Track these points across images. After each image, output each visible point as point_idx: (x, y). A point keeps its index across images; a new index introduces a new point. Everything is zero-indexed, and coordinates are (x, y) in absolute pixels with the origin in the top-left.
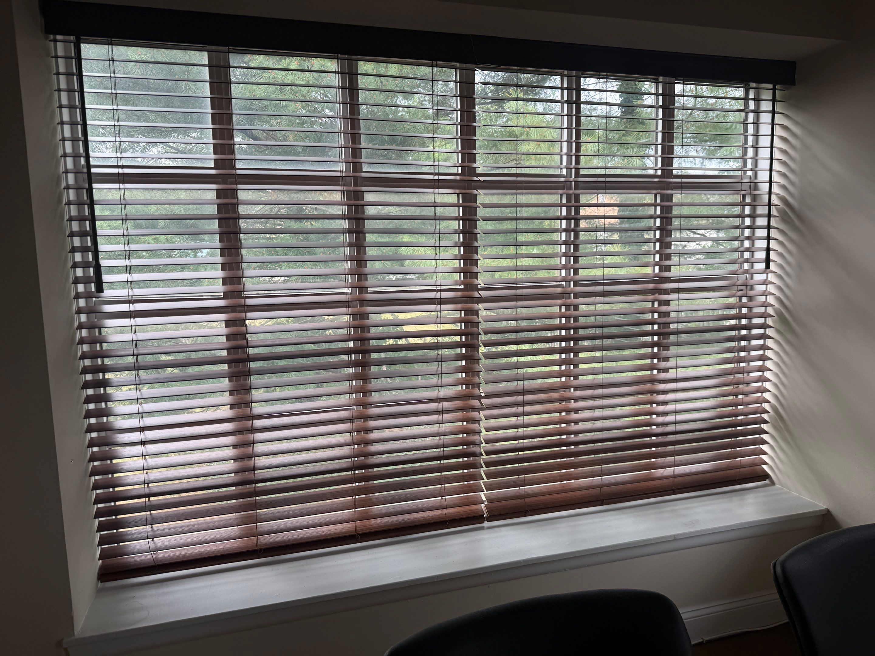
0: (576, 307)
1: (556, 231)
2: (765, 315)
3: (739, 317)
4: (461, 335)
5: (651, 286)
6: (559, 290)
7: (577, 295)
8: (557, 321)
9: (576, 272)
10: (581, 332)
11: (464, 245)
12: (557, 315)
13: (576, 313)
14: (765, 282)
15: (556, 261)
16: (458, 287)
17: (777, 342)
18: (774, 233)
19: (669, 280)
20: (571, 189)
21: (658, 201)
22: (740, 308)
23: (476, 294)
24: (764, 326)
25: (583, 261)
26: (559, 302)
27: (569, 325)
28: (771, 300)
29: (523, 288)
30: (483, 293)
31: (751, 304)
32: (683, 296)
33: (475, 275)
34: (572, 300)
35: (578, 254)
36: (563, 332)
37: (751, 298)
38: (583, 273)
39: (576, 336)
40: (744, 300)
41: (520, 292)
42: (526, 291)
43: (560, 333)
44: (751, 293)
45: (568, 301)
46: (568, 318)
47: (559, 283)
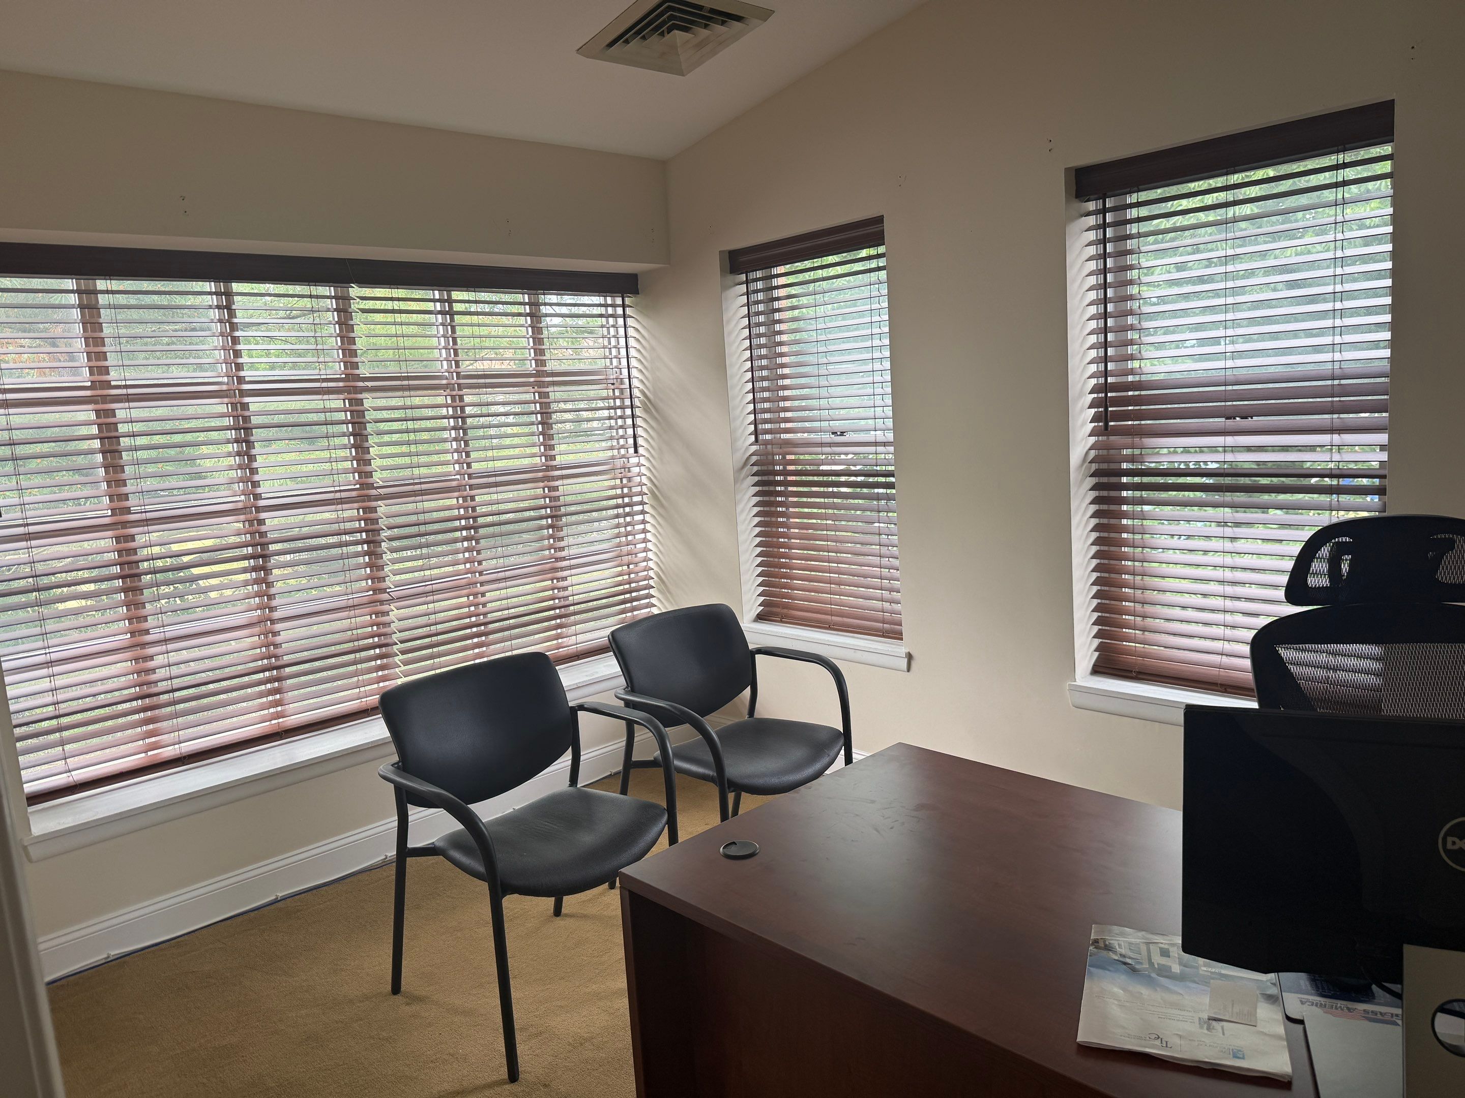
0: (473, 498)
1: (444, 429)
2: (641, 494)
3: (623, 496)
4: (361, 532)
5: (540, 474)
6: (454, 484)
7: (472, 487)
8: (456, 512)
9: (469, 466)
10: (481, 520)
11: (356, 446)
12: (455, 507)
13: (473, 504)
14: (639, 465)
15: (449, 457)
16: (353, 487)
17: (653, 516)
18: (639, 422)
19: (556, 468)
20: (454, 390)
21: (537, 398)
22: (622, 488)
23: (373, 492)
24: (642, 503)
25: (473, 455)
26: (456, 494)
27: (468, 515)
28: (644, 480)
29: (421, 483)
30: (381, 491)
31: (630, 484)
32: (566, 481)
33: (370, 474)
34: (468, 492)
35: (468, 449)
36: (463, 522)
37: (629, 479)
38: (475, 466)
39: (475, 524)
40: (625, 481)
41: (417, 487)
42: (424, 486)
43: (460, 523)
44: (629, 475)
45: (465, 493)
46: (466, 508)
47: (453, 477)
